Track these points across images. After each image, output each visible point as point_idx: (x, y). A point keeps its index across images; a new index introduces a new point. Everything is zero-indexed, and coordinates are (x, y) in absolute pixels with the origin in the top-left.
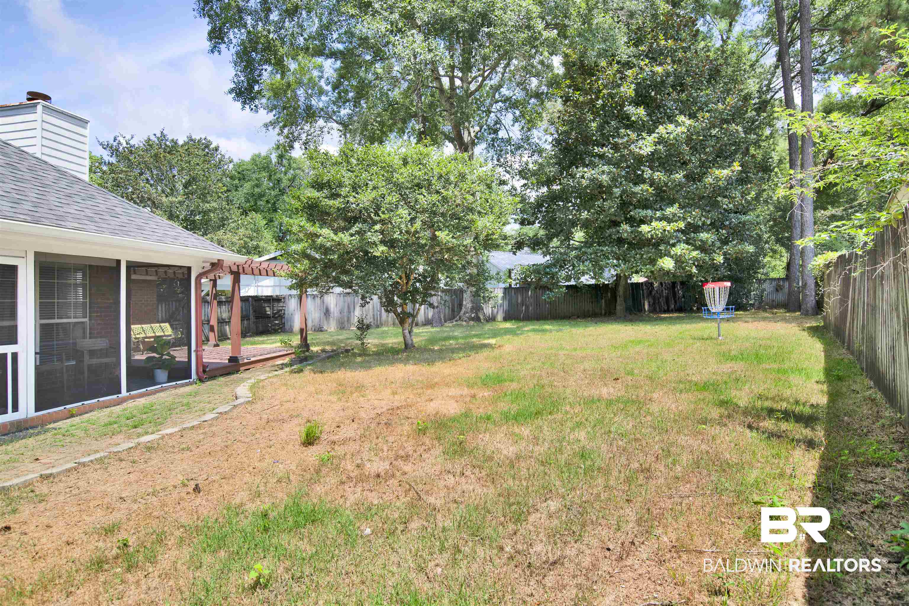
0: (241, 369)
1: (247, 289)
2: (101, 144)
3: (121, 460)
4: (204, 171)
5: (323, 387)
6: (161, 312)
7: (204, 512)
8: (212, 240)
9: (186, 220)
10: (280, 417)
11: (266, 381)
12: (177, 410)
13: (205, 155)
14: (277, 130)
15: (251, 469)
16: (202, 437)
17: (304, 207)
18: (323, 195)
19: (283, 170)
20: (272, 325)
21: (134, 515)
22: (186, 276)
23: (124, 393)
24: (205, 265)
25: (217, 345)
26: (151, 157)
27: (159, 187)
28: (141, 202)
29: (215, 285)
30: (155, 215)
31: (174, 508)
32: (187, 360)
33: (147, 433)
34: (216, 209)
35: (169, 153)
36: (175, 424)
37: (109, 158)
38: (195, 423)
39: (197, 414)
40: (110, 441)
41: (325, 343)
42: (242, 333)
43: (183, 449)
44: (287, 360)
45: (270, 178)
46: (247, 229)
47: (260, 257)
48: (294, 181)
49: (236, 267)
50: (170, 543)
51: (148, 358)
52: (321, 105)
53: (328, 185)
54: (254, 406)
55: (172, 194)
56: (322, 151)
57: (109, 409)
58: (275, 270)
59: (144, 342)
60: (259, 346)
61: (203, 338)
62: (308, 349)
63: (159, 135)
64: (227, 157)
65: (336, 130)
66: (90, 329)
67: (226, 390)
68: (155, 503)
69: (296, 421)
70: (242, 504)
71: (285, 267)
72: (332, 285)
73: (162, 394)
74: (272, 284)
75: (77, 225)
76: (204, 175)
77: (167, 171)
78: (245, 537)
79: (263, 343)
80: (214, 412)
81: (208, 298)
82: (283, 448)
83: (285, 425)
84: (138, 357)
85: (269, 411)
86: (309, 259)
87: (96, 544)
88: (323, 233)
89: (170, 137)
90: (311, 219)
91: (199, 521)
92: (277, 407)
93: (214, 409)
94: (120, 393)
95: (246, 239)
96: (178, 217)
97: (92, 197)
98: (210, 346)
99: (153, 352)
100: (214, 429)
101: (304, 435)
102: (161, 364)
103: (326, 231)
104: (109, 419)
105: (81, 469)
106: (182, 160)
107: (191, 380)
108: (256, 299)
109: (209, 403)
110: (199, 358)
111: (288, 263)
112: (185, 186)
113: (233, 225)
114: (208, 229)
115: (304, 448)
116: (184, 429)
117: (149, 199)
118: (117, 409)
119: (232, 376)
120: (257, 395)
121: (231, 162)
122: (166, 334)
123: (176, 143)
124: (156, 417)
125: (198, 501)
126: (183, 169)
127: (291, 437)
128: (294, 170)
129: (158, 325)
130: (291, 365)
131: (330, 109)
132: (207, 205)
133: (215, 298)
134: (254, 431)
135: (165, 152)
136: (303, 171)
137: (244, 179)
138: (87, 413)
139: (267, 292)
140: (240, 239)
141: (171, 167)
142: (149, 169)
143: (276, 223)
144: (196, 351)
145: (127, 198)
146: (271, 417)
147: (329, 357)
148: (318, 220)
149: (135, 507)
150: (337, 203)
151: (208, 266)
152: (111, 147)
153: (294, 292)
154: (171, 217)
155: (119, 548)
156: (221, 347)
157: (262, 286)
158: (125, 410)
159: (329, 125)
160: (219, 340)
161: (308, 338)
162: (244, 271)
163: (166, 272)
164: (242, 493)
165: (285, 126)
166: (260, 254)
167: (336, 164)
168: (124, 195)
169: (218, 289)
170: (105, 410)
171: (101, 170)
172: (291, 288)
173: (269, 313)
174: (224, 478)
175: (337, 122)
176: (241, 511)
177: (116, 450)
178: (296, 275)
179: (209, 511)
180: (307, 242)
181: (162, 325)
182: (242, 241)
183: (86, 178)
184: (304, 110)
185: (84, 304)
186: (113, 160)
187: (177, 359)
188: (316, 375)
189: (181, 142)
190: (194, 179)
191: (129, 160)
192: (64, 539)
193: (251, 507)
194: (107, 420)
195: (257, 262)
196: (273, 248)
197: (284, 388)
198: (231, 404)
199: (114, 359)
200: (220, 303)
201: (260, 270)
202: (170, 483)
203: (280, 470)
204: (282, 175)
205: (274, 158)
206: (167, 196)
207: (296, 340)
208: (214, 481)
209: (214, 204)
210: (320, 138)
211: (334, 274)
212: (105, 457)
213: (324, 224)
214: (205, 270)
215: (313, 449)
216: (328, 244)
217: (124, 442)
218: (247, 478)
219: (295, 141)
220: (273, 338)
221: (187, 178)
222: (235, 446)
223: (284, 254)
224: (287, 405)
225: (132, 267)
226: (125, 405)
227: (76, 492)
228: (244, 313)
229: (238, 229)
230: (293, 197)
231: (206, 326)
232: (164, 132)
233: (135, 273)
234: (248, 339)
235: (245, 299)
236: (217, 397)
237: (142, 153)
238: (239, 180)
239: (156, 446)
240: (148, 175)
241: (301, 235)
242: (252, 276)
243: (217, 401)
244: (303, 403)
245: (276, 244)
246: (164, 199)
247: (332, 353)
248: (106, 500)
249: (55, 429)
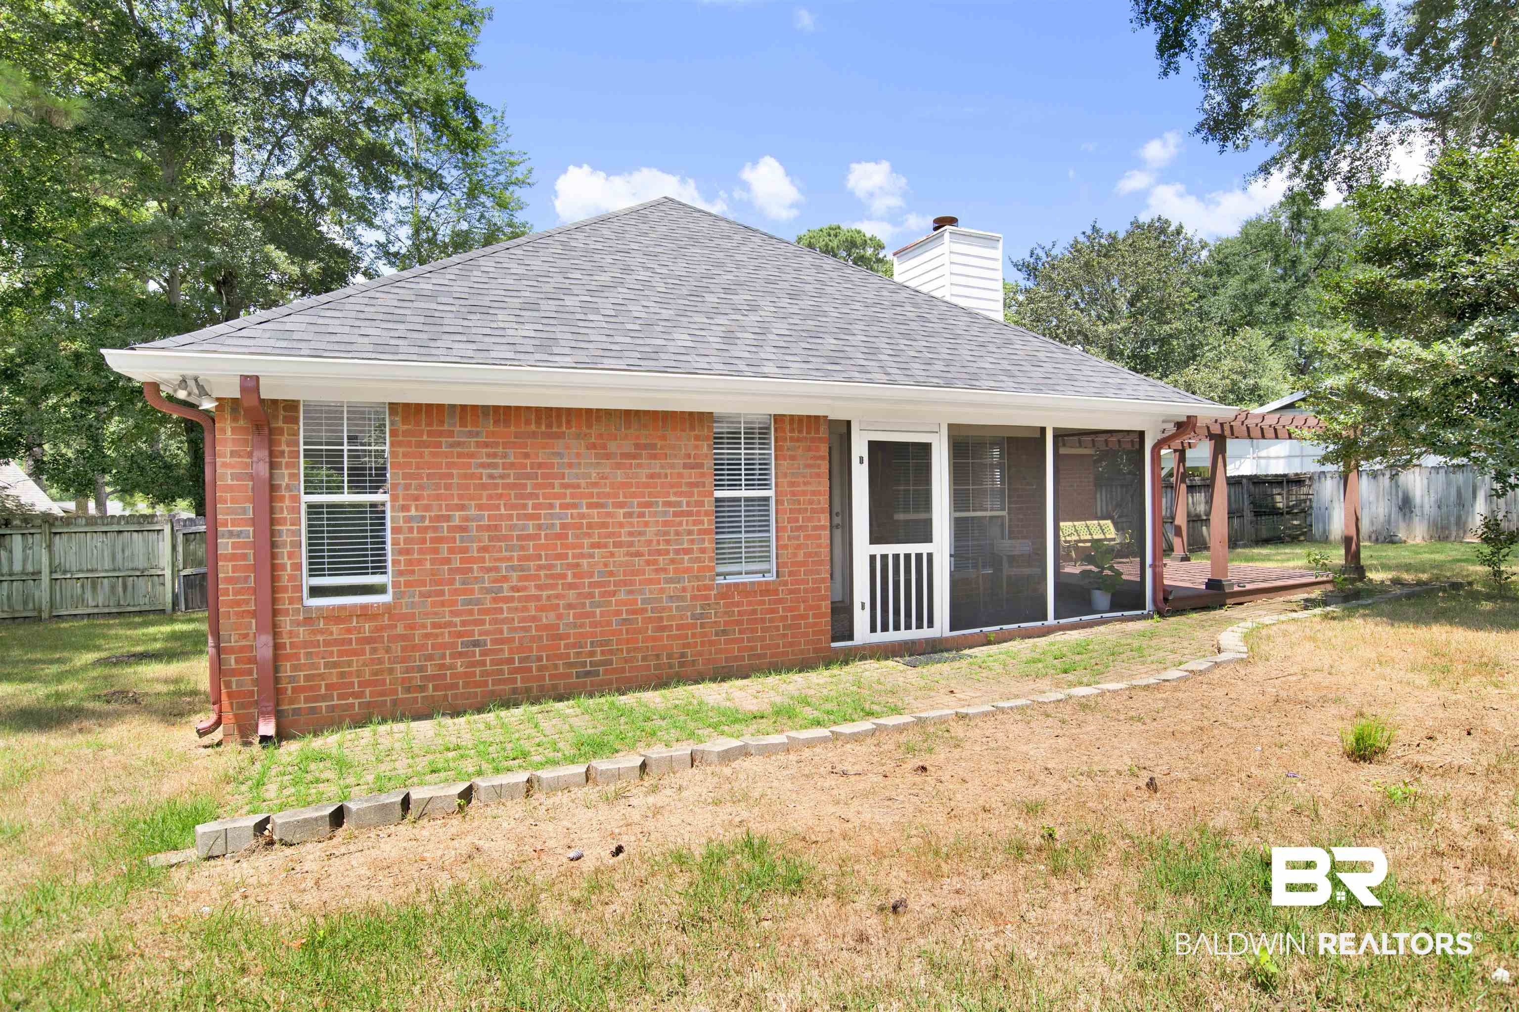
0: (1228, 601)
1: (1238, 463)
2: (1016, 265)
3: (1048, 716)
4: (1159, 272)
5: (1395, 653)
6: (1101, 501)
7: (1163, 824)
8: (1176, 384)
9: (1134, 356)
10: (1301, 697)
11: (1274, 628)
12: (1124, 656)
13: (1159, 247)
14: (1288, 168)
15: (1243, 776)
16: (1161, 704)
17: (1352, 303)
18: (1394, 272)
19: (1303, 239)
20: (1286, 528)
21: (1063, 797)
22: (1137, 446)
23: (1051, 620)
24: (1166, 426)
25: (1186, 559)
26: (1081, 268)
27: (1092, 312)
28: (1069, 338)
29: (1182, 459)
30: (1089, 356)
31: (1118, 804)
32: (1138, 579)
33: (1081, 684)
34: (1181, 332)
35: (1105, 256)
36: (1120, 677)
37: (1025, 282)
38: (1152, 681)
39: (1154, 667)
40: (1031, 685)
41: (1398, 567)
42: (1230, 540)
43: (1132, 718)
44: (1316, 593)
45: (1276, 261)
46: (1236, 359)
47: (1261, 405)
48: (1325, 256)
49: (1218, 426)
50: (1110, 855)
51: (1083, 572)
52: (1380, 91)
53: (1404, 249)
54: (1250, 669)
55: (1111, 319)
56: (1386, 185)
57: (1031, 641)
58: (1292, 429)
59: (1077, 548)
60: (1259, 564)
61: (1164, 546)
62: (1362, 577)
63: (1089, 232)
64: (1196, 240)
65: (1418, 132)
66: (1010, 526)
67: (1199, 634)
68: (1091, 790)
69: (1332, 710)
70: (1223, 832)
71: (1312, 422)
72: (1417, 450)
73: (1102, 628)
74: (1287, 454)
75: (993, 384)
76: (1159, 280)
77: (1103, 285)
78: (1230, 888)
79: (1267, 558)
80: (1181, 667)
81: (1173, 480)
82: (1306, 754)
83: (1308, 711)
84: (1069, 569)
85: (1276, 681)
86: (1363, 403)
87: (1017, 822)
88: (1394, 349)
89: (1106, 231)
90: (1366, 323)
91: (1154, 838)
92: (1294, 678)
93: (1180, 664)
94: (1046, 619)
95: (1235, 377)
96: (1121, 353)
97: (1008, 343)
98: (1174, 559)
99: (1089, 564)
100: (1180, 695)
101: (1351, 739)
102: (1101, 582)
103: (1401, 344)
104: (1033, 655)
105: (1000, 717)
106: (1124, 264)
107: (1145, 612)
108: (1256, 481)
109: (1173, 652)
110: (1157, 577)
111: (1318, 413)
112: (1131, 304)
113: (1210, 355)
114: (1168, 367)
115: (1351, 764)
116: (1134, 687)
117: (1079, 332)
118: (1042, 642)
119: (1212, 612)
120: (1256, 649)
121: (1203, 248)
122: (1108, 536)
123: (1114, 238)
124: (1093, 661)
125: (1153, 805)
126: (1126, 276)
127: (1323, 737)
128: (1325, 235)
129: (1096, 522)
130: (1325, 603)
131: (1402, 93)
132: (1167, 327)
133: (1183, 481)
134: (1250, 713)
135: (1099, 256)
136: (1345, 232)
137: (1228, 272)
138: (1006, 641)
139: (1277, 468)
140: (1223, 378)
141: (1109, 277)
142: (1078, 286)
143: (1291, 341)
144: (1153, 566)
145: (1051, 337)
146: (1283, 694)
147: (1409, 596)
148: (1382, 324)
149: (1065, 786)
150: (1426, 282)
151: (1171, 429)
152: (1029, 265)
153: (1329, 467)
154: (1112, 354)
155: (1043, 837)
156: (1193, 561)
157: (1269, 458)
158: (1052, 644)
159: (1403, 125)
160: (1190, 551)
161: (1362, 556)
162: (1232, 434)
163: (1106, 441)
164: (1226, 812)
165: (1302, 158)
166: (1261, 400)
167: (1424, 201)
168: (1047, 332)
169: (1188, 464)
170: (1027, 640)
171: (1016, 301)
172: (1324, 460)
173: (1280, 505)
174: (1197, 780)
175: (1420, 115)
176: (1223, 843)
177: (1040, 700)
178: (1335, 435)
179: (1171, 826)
180: (1358, 368)
181: (1102, 522)
182: (1228, 381)
183: (999, 316)
184: (1342, 114)
185: (1002, 491)
186: (1030, 284)
187: (1124, 577)
188: (1380, 629)
189: (1121, 235)
190: (1144, 289)
191: (1052, 279)
192: (981, 802)
193: (1243, 842)
194: (1028, 655)
195: (1256, 416)
196: (1286, 386)
197: (1309, 646)
198: (1210, 659)
199: (1037, 570)
200: (1191, 489)
201: (1262, 429)
202: (1113, 765)
203: (1300, 792)
204: (1302, 249)
205: (1284, 222)
206: (1104, 324)
207: (1337, 557)
208: (1180, 780)
209: (1178, 325)
210: (1383, 159)
211: (1422, 428)
212: (1028, 706)
213: (1395, 328)
214: (1166, 435)
215: (1367, 770)
216: (1409, 369)
217: (1050, 690)
218: (1236, 790)
219: (1326, 179)
220: (1287, 551)
221: (1133, 289)
222: (1216, 732)
223: (1310, 396)
224: (1317, 678)
225: (1061, 435)
226: (1051, 638)
227: (993, 745)
228: (1233, 506)
229: (1220, 360)
230: (1325, 287)
231: (1168, 526)
232: (1098, 226)
233: (1064, 445)
234: (1239, 550)
235: (1235, 482)
236: (1185, 644)
237: (1068, 265)
238: (1220, 274)
239: (1093, 704)
240: (1076, 297)
241: (1345, 357)
242: (1248, 441)
243: (1186, 652)
244: (1350, 678)
245: (1291, 379)
246: (1101, 329)
247: (1418, 588)
248: (1028, 766)
249: (971, 657)
